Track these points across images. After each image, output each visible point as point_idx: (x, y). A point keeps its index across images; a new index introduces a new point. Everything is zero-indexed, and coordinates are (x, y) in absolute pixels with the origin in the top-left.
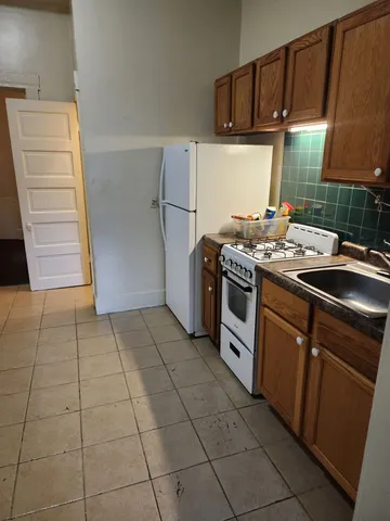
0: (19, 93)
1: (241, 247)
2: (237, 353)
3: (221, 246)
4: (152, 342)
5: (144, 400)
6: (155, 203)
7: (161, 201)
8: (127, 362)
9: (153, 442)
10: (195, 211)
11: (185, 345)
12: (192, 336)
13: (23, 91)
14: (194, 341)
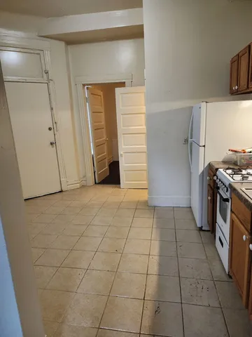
0: (122, 84)
1: (229, 171)
2: (222, 244)
3: (217, 169)
4: (174, 227)
5: (157, 258)
6: (186, 141)
7: (189, 140)
8: (155, 234)
9: (153, 280)
10: (204, 146)
11: (195, 233)
12: (201, 229)
13: (124, 83)
14: (202, 232)
